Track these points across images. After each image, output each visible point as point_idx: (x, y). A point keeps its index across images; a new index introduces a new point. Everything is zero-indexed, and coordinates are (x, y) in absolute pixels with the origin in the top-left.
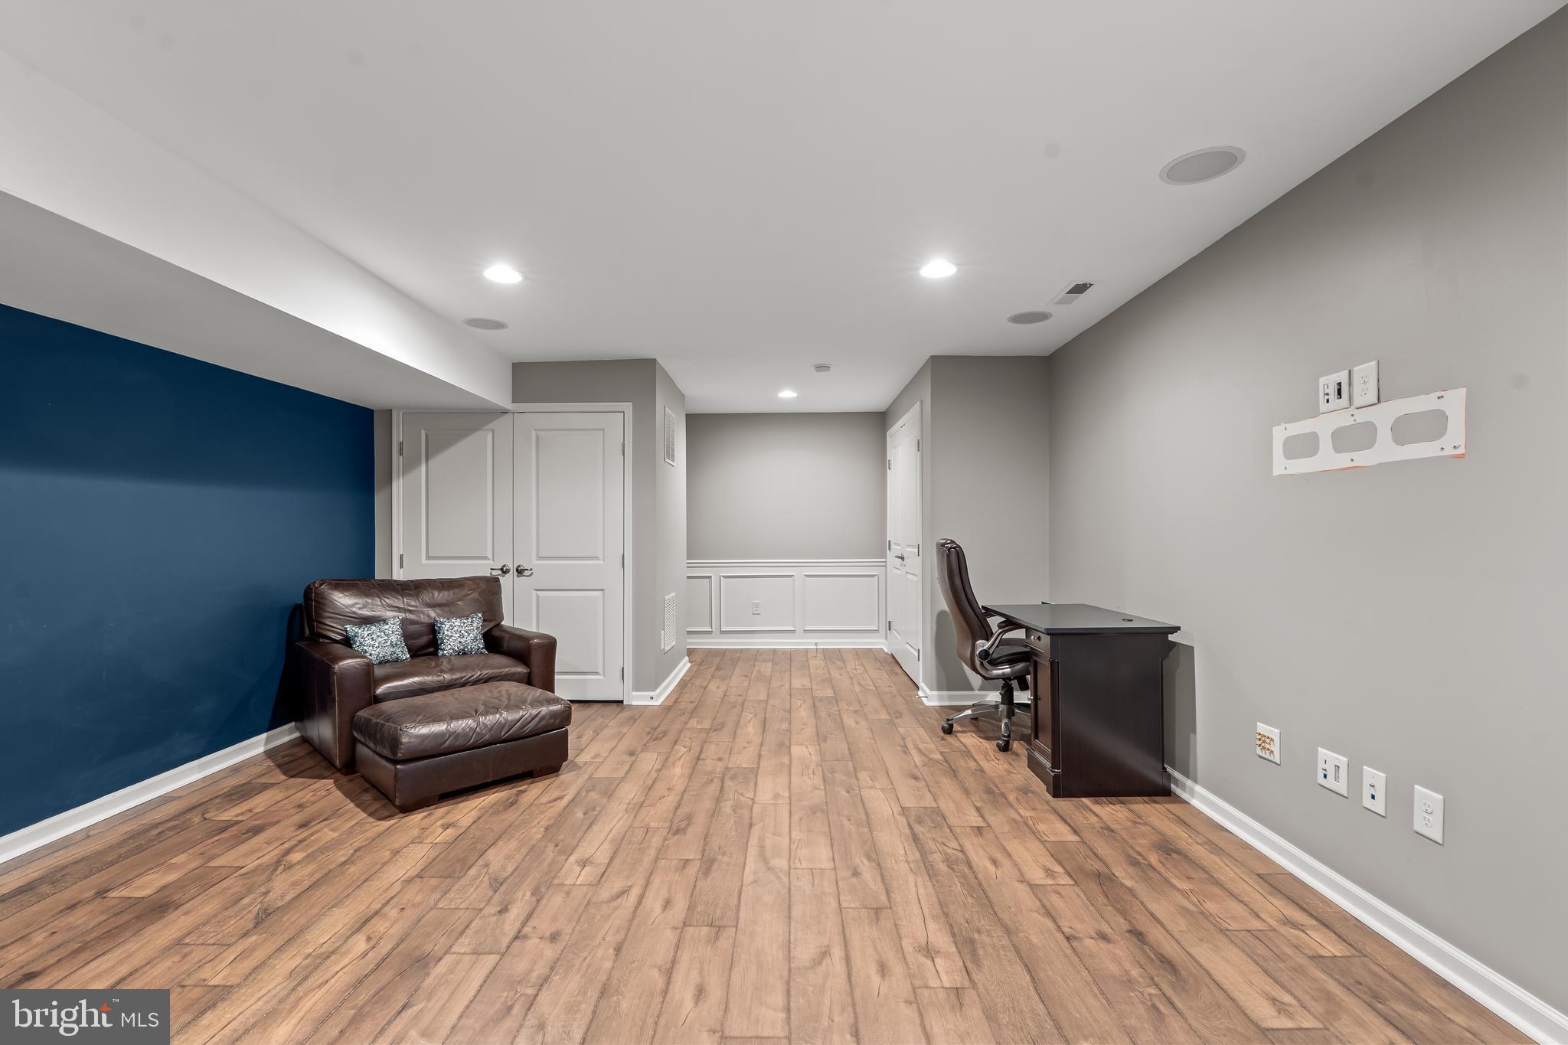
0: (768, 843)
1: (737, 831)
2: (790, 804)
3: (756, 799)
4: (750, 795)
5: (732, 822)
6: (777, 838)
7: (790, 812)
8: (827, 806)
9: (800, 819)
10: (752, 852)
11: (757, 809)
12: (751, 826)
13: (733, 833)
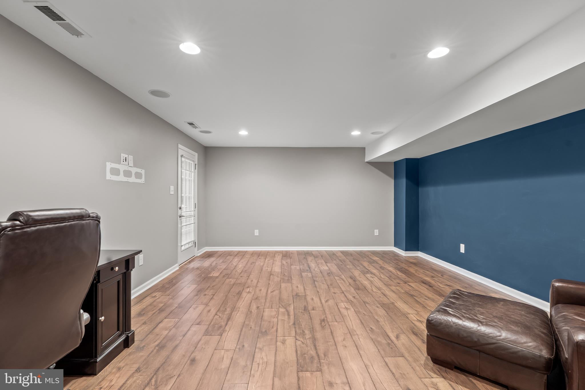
0: (286, 317)
1: (299, 321)
2: (277, 337)
3: (294, 339)
4: (299, 343)
5: (303, 325)
6: (283, 319)
7: (277, 332)
8: (258, 336)
9: (273, 327)
10: (292, 313)
11: (293, 333)
12: (294, 324)
13: (301, 320)
